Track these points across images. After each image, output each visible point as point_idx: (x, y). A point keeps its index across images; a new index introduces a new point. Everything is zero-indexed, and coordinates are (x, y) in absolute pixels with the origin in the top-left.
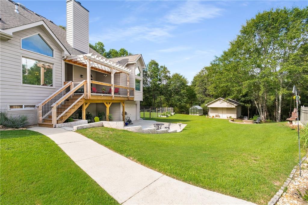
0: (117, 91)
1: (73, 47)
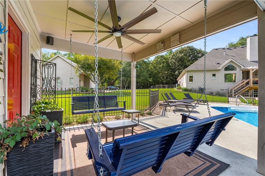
1: (250, 61)
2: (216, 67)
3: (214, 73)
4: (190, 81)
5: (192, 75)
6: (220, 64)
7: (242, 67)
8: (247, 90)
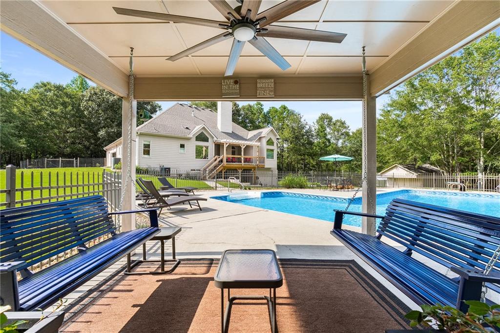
0: (246, 160)
1: (221, 131)
2: (185, 133)
3: (182, 142)
4: (144, 154)
5: (148, 143)
6: (190, 130)
7: (215, 139)
8: (220, 170)
